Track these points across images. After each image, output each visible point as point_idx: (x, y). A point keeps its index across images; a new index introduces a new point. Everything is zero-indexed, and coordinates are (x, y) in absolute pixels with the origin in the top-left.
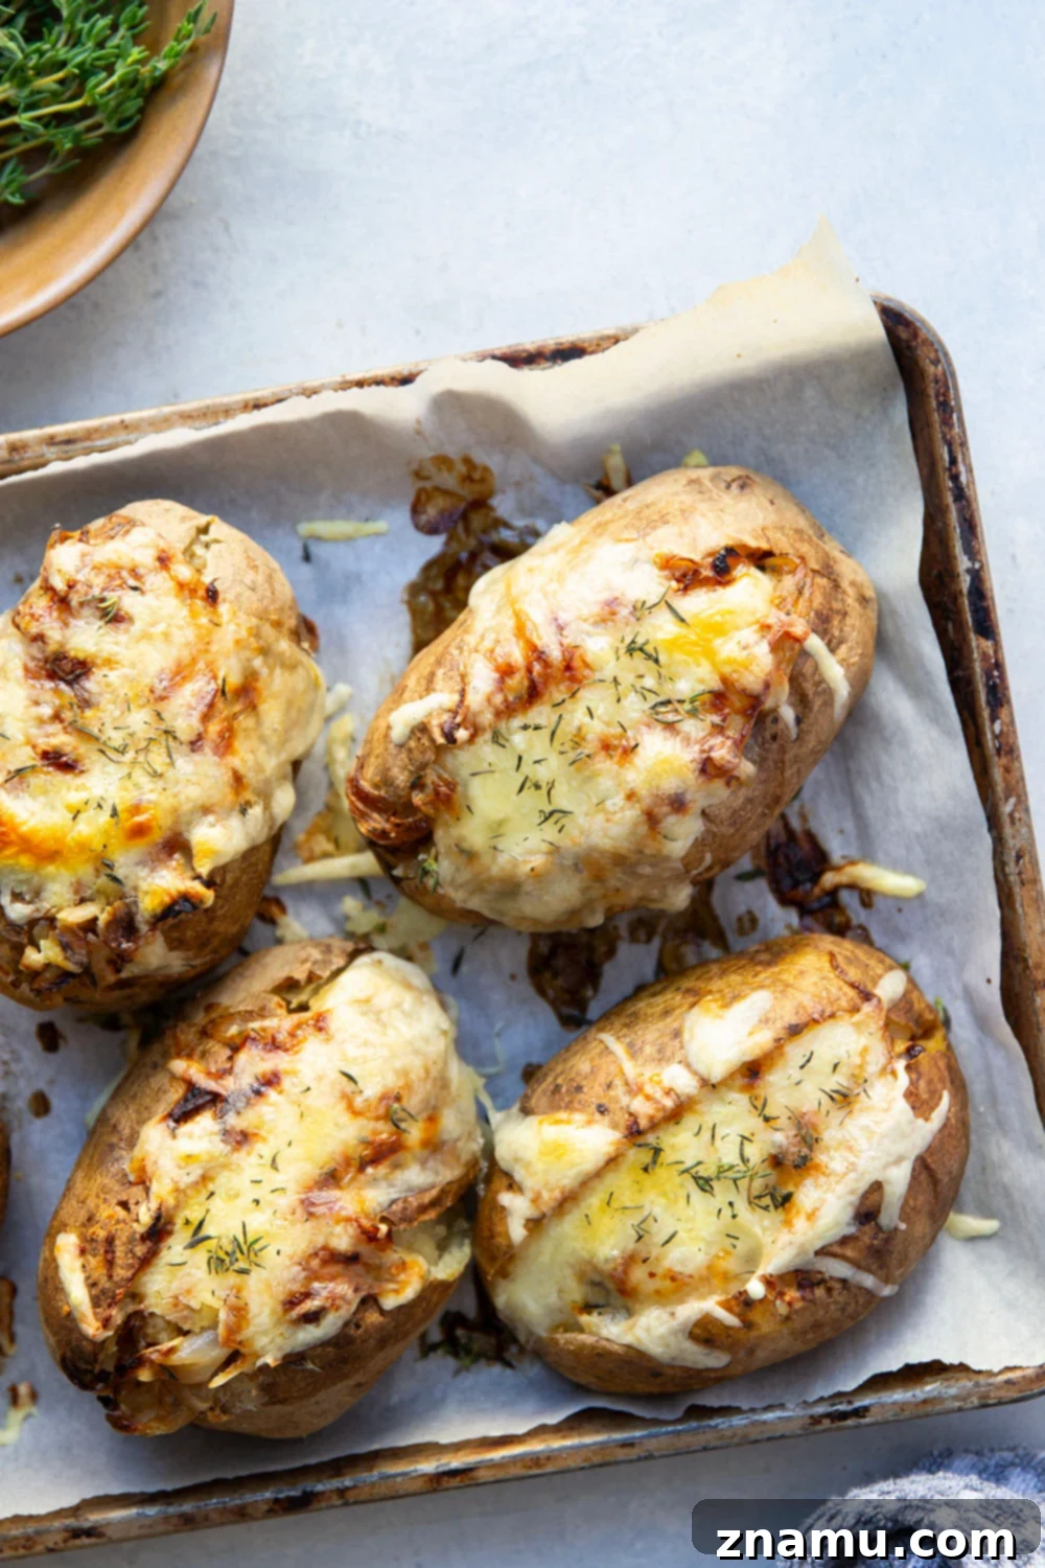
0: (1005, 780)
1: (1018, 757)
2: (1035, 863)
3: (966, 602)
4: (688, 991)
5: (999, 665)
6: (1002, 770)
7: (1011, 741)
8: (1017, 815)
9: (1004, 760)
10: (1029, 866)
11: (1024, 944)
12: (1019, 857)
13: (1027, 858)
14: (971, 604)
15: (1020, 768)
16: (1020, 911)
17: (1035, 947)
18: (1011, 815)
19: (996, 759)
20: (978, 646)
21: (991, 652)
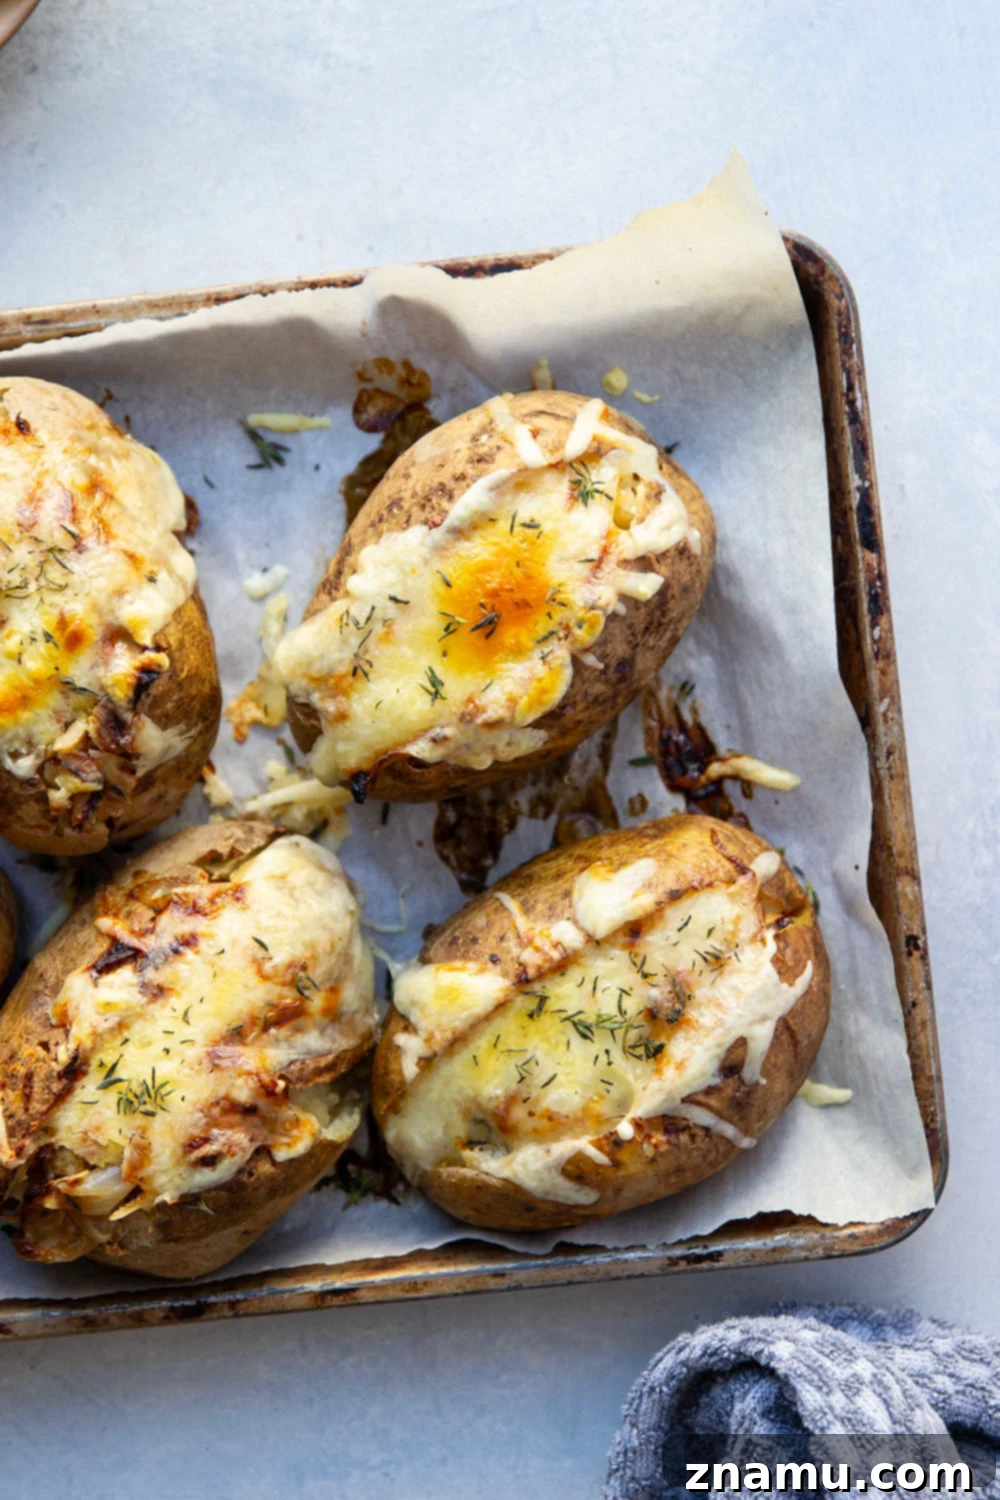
0: (881, 681)
1: (894, 661)
2: (903, 760)
3: (855, 517)
4: (580, 857)
5: (881, 577)
6: (878, 672)
7: (889, 647)
8: (890, 715)
9: (881, 664)
10: (898, 762)
11: (890, 833)
12: (889, 753)
13: (896, 755)
14: (859, 519)
15: (896, 672)
16: (887, 803)
17: (899, 836)
18: (885, 715)
19: (874, 662)
20: (863, 559)
21: (875, 564)
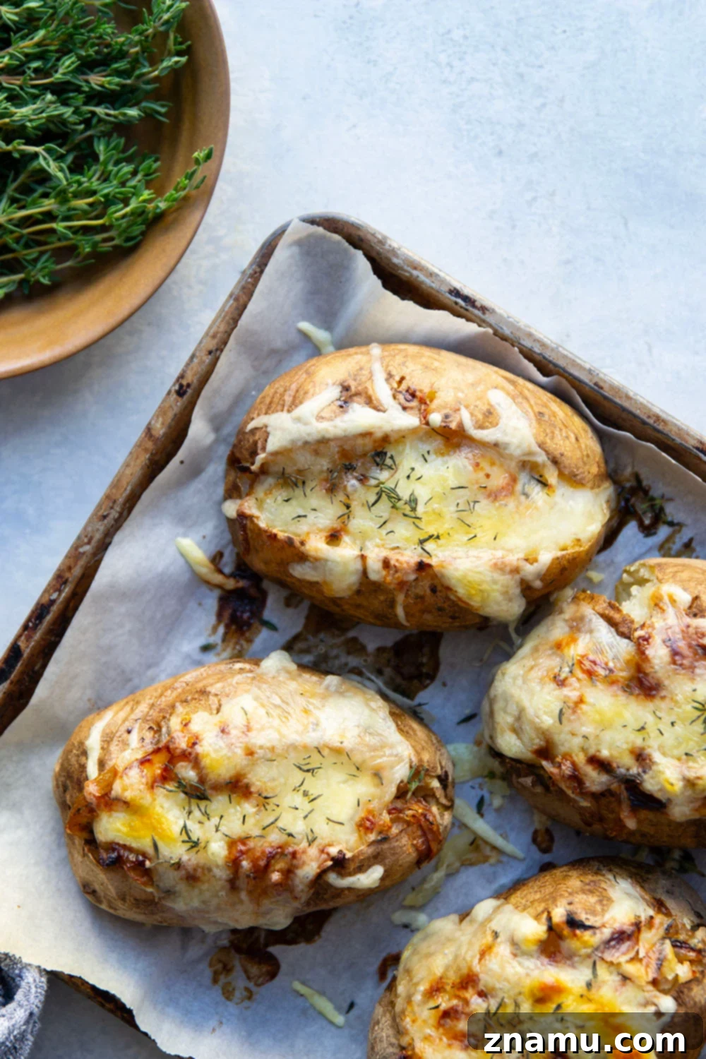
0: (76, 564)
1: (59, 570)
2: (99, 506)
3: (12, 676)
4: (338, 606)
5: (25, 627)
6: (72, 571)
7: (54, 583)
8: (86, 540)
9: (67, 575)
10: (103, 507)
11: (142, 468)
12: (105, 517)
13: (100, 513)
14: (11, 673)
15: (63, 563)
16: (129, 488)
17: (139, 462)
18: (89, 543)
19: (70, 579)
20: (27, 647)
21: (23, 638)
